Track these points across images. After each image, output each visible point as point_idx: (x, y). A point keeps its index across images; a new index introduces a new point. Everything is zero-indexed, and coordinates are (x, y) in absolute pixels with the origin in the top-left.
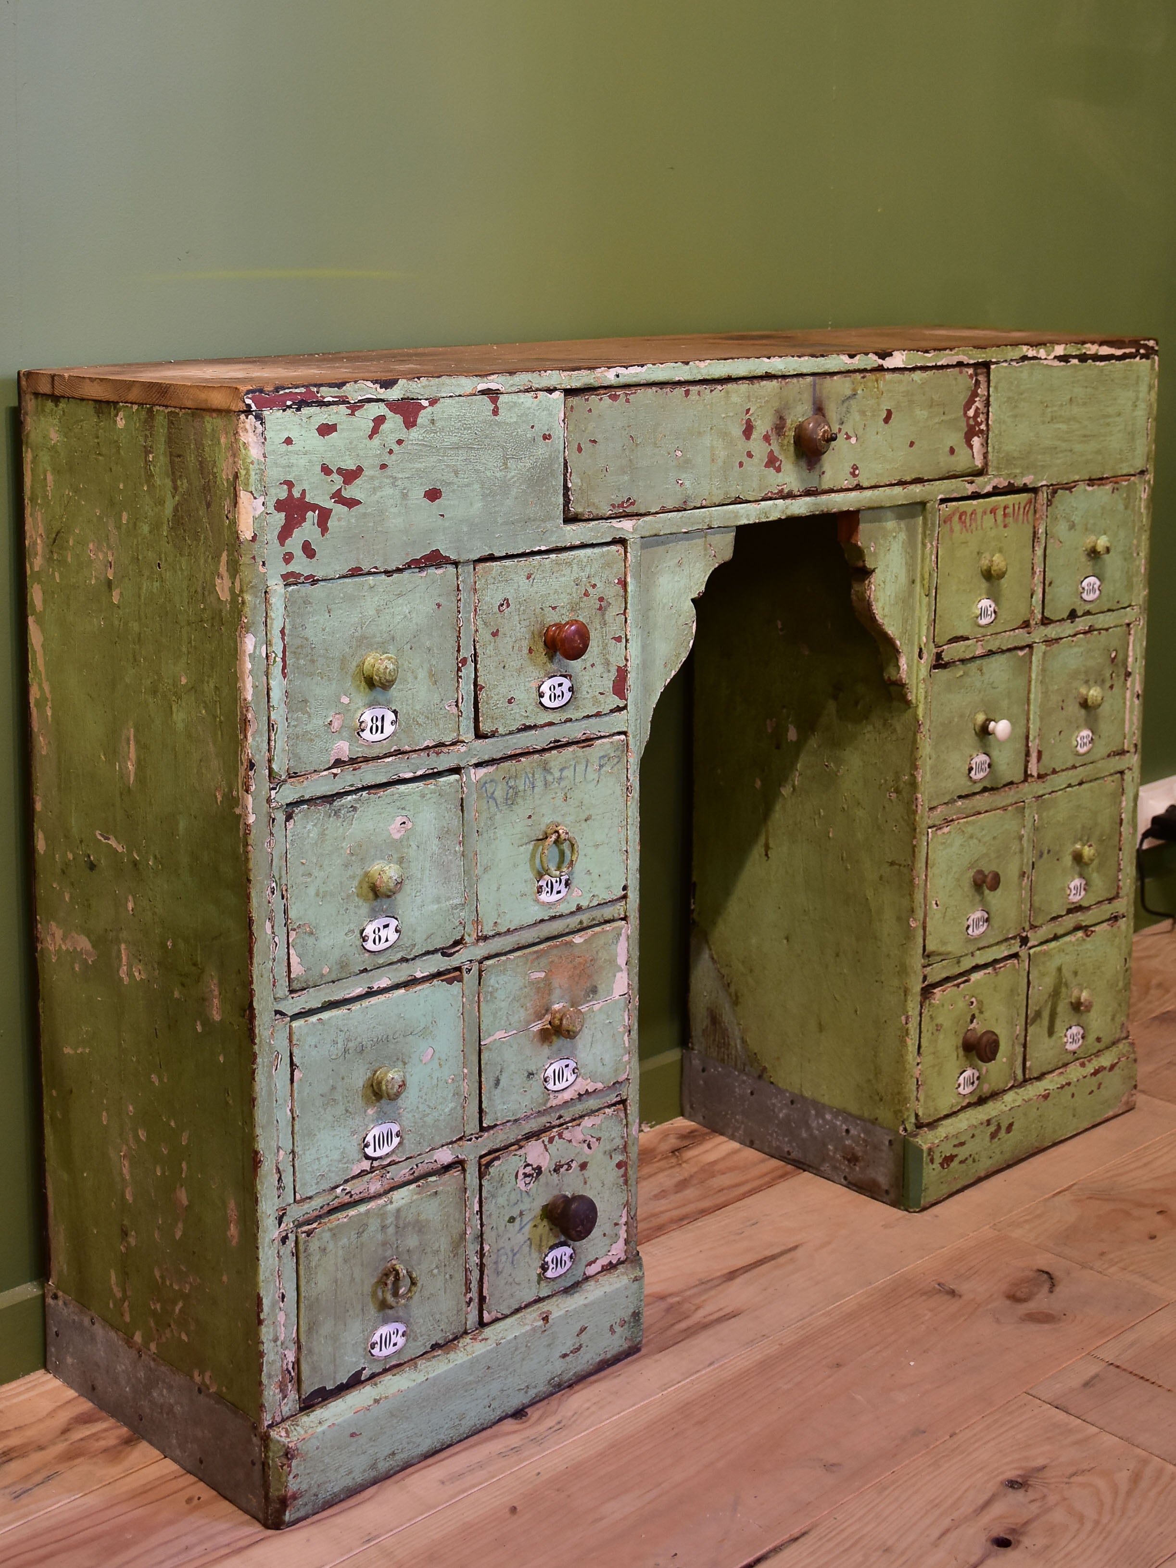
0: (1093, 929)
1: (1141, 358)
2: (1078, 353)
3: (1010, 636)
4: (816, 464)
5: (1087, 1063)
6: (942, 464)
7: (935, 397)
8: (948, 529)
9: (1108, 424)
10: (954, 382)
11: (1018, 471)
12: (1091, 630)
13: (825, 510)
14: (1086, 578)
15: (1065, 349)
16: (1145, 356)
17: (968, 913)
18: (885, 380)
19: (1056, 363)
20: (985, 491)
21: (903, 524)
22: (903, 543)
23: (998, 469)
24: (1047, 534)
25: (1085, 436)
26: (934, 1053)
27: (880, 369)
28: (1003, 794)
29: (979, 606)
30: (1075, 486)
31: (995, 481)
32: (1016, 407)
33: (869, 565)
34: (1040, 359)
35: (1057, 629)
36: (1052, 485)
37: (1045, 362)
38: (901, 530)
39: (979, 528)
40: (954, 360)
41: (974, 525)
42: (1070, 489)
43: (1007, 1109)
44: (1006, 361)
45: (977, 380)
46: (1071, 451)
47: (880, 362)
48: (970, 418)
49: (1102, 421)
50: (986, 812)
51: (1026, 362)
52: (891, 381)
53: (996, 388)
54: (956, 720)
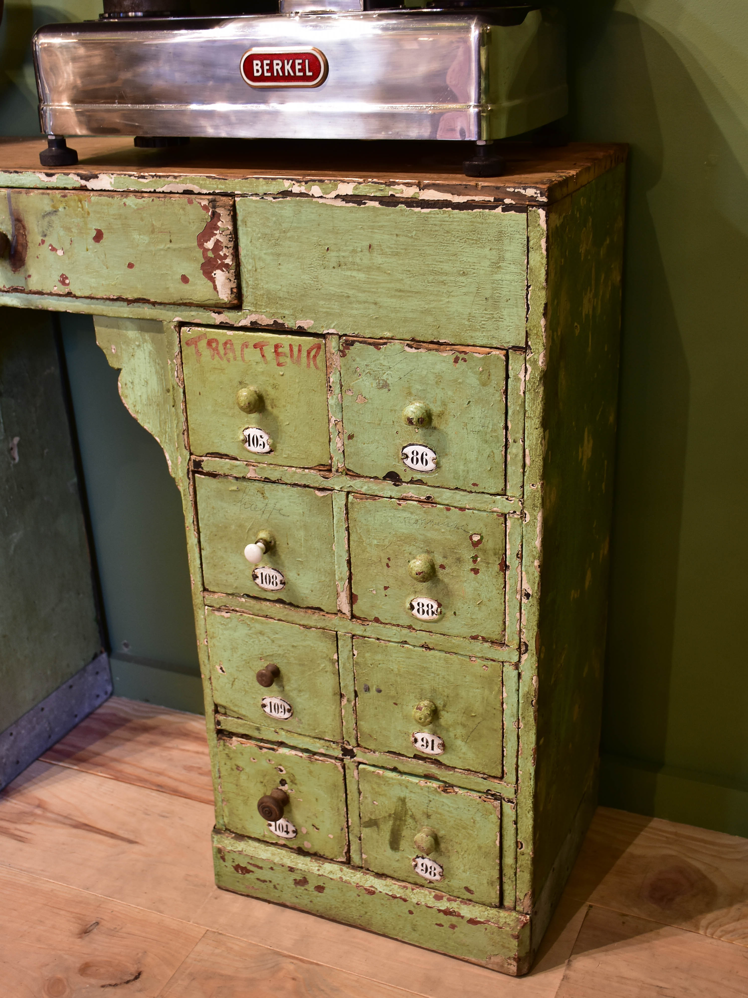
0: (457, 789)
1: (504, 210)
2: (378, 194)
3: (295, 473)
4: (20, 267)
5: (445, 899)
6: (172, 290)
7: (157, 224)
8: (194, 351)
9: (443, 283)
10: (181, 212)
11: (287, 312)
12: (429, 500)
13: (40, 307)
14: (410, 445)
15: (355, 188)
16: (520, 209)
17: (263, 694)
18: (90, 201)
19: (340, 203)
20: (240, 325)
21: (147, 336)
22: (150, 353)
23: (255, 305)
24: (341, 386)
25: (400, 291)
26: (237, 785)
27: (84, 189)
28: (302, 614)
29: (247, 433)
30: (385, 344)
31: (254, 318)
32: (276, 245)
33: (113, 363)
34: (313, 196)
35: (371, 485)
36: (345, 335)
37: (321, 201)
38: (145, 341)
39: (239, 358)
40: (181, 188)
41: (231, 355)
42: (377, 346)
43: (318, 873)
44: (257, 195)
45: (214, 213)
46: (376, 304)
47: (83, 182)
48: (209, 250)
49: (430, 278)
50: (279, 620)
51: (289, 199)
52: (97, 203)
53: (245, 223)
54: (233, 527)
